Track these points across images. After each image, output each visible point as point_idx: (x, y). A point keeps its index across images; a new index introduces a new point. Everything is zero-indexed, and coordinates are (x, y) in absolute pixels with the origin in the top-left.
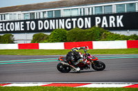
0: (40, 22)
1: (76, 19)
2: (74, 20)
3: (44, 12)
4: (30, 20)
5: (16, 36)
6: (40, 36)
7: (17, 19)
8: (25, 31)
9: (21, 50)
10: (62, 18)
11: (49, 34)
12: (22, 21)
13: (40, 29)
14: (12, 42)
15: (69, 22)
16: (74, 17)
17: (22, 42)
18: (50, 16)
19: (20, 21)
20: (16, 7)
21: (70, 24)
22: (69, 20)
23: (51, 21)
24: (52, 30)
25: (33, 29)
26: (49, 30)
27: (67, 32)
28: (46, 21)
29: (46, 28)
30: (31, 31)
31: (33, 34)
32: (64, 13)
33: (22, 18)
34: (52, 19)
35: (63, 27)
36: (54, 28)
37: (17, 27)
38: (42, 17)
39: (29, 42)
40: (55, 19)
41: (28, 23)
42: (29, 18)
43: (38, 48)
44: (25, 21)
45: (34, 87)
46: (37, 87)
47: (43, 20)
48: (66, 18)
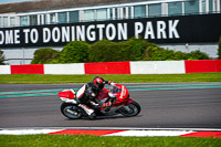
0: (45, 29)
2: (101, 27)
3: (52, 15)
4: (30, 28)
5: (7, 53)
6: (46, 53)
7: (9, 26)
8: (22, 45)
10: (81, 24)
11: (60, 49)
12: (17, 28)
13: (45, 41)
14: (1, 62)
15: (92, 30)
16: (101, 23)
17: (17, 63)
18: (63, 21)
19: (14, 29)
20: (8, 5)
21: (93, 33)
22: (93, 27)
23: (63, 28)
24: (66, 43)
25: (34, 42)
26: (60, 44)
27: (90, 46)
28: (56, 29)
29: (56, 41)
30: (30, 45)
31: (35, 50)
32: (85, 15)
33: (17, 24)
34: (66, 25)
35: (83, 39)
36: (68, 40)
37: (9, 38)
38: (48, 22)
39: (28, 63)
40: (70, 25)
41: (26, 31)
42: (28, 24)
43: (42, 72)
44: (21, 28)
45: (37, 136)
46: (42, 135)
47: (51, 27)
48: (87, 24)
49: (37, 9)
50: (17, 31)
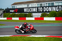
0: (44, 8)
1: (61, 7)
2: (60, 7)
3: (46, 4)
4: (40, 7)
5: (34, 14)
6: (44, 14)
7: (34, 7)
8: (38, 12)
9: (36, 20)
10: (54, 6)
11: (48, 13)
13: (44, 11)
14: (32, 17)
15: (57, 8)
16: (60, 6)
17: (36, 17)
18: (49, 5)
19: (36, 7)
20: (34, 1)
21: (58, 9)
22: (58, 7)
25: (41, 11)
27: (57, 13)
29: (47, 11)
31: (41, 13)
32: (56, 4)
33: (37, 6)
34: (50, 7)
35: (55, 10)
36: (51, 11)
37: (34, 10)
38: (45, 6)
39: (39, 17)
46: (43, 37)
48: (56, 6)
49: (42, 2)
50: (37, 8)
